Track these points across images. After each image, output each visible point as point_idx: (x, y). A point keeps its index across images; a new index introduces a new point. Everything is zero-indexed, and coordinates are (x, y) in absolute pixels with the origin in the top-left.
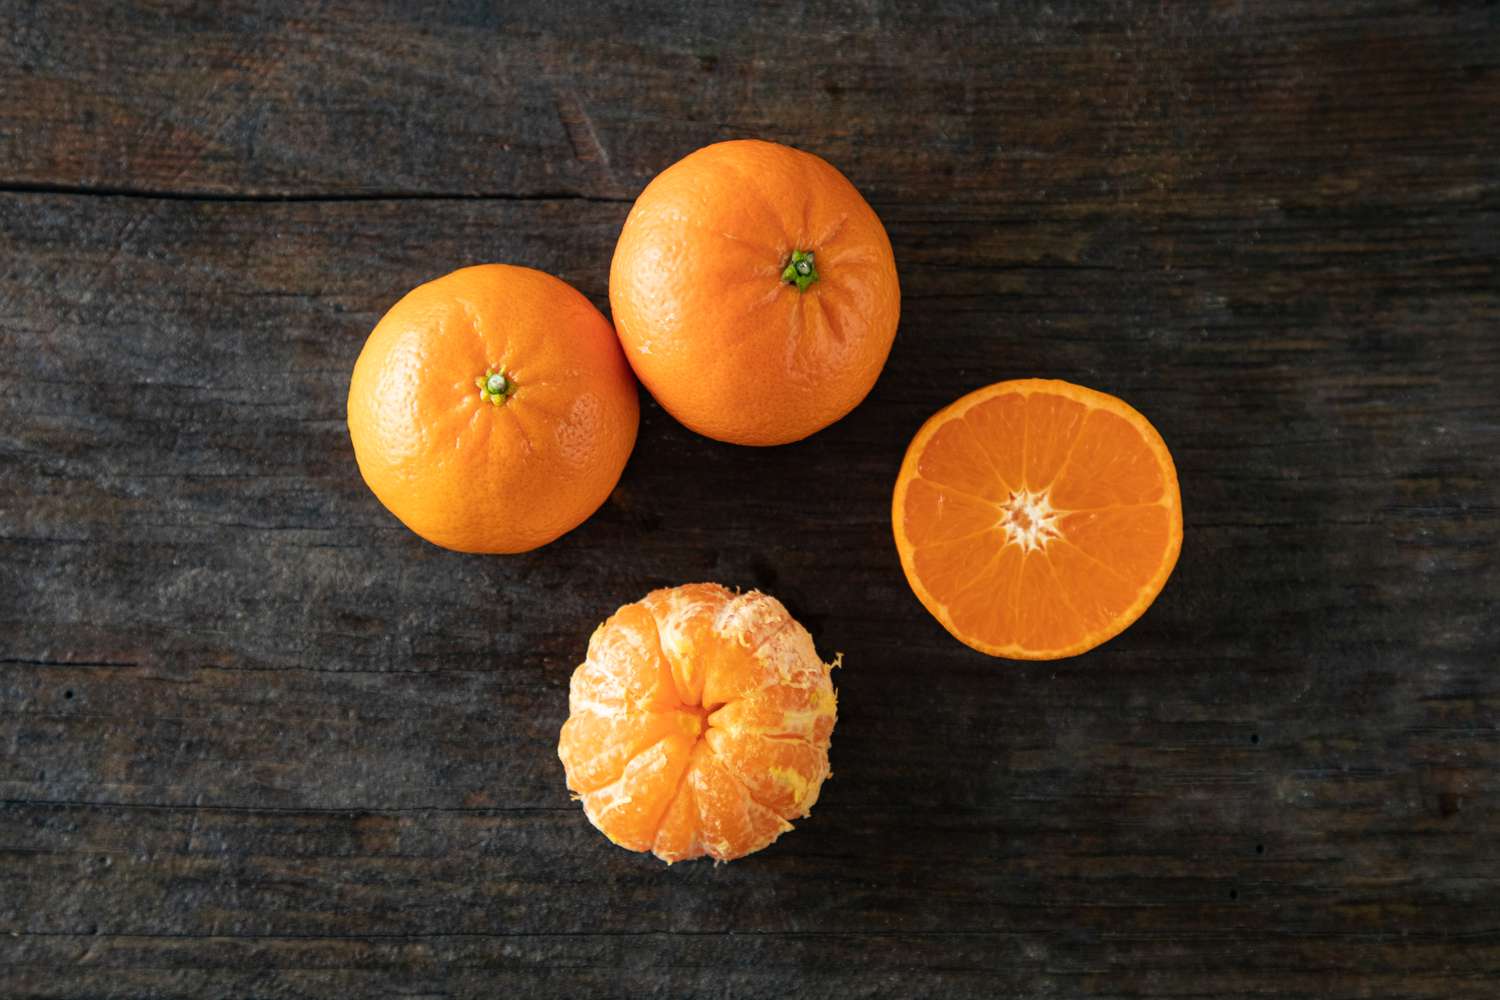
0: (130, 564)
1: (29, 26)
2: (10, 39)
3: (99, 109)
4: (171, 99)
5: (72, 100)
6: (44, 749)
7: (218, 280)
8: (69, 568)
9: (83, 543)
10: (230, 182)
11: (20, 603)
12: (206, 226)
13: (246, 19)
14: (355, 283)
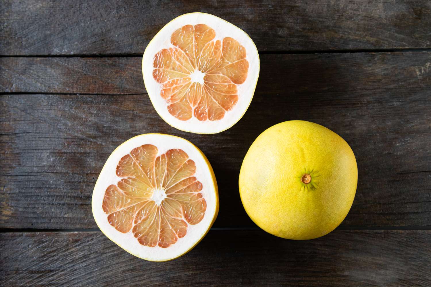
0: (103, 157)
1: (86, 67)
2: (82, 70)
3: (97, 81)
4: (109, 79)
5: (92, 79)
6: (90, 187)
7: (117, 109)
8: (93, 157)
9: (95, 153)
10: (118, 92)
11: (85, 164)
12: (115, 100)
13: (121, 65)
14: (139, 108)
